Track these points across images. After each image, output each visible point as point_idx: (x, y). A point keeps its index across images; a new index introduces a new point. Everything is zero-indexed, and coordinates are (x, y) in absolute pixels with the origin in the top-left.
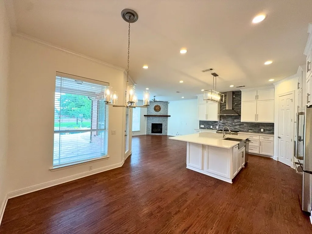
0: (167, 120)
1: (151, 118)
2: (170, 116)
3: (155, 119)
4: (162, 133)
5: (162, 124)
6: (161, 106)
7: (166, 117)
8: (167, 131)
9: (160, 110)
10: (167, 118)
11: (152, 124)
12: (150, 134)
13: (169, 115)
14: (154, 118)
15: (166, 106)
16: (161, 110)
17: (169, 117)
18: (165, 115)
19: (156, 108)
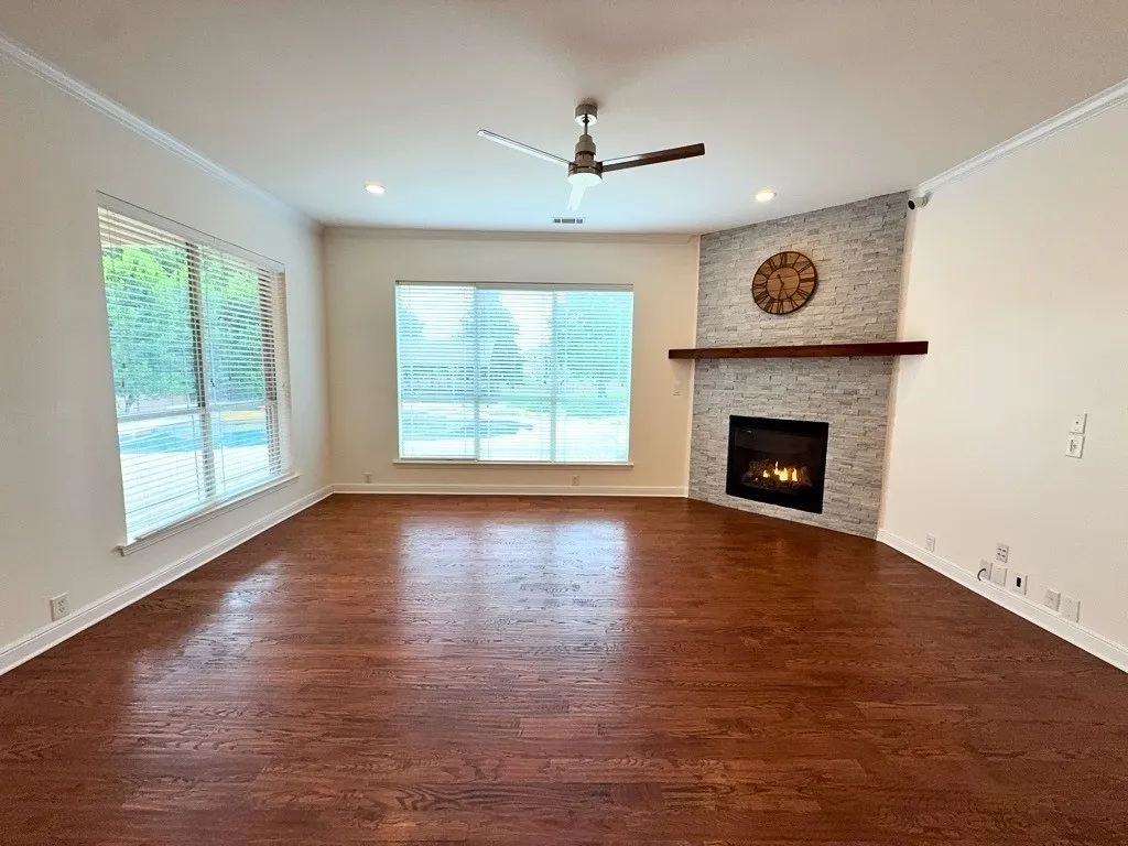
0: (885, 394)
1: (727, 371)
2: (920, 348)
3: (764, 379)
4: (819, 510)
5: (825, 426)
6: (827, 252)
7: (877, 362)
8: (879, 498)
9: (809, 297)
10: (889, 372)
11: (736, 422)
12: (713, 499)
13: (906, 335)
14: (751, 368)
15: (880, 245)
16: (817, 298)
17: (906, 365)
18: (872, 340)
19: (773, 284)
